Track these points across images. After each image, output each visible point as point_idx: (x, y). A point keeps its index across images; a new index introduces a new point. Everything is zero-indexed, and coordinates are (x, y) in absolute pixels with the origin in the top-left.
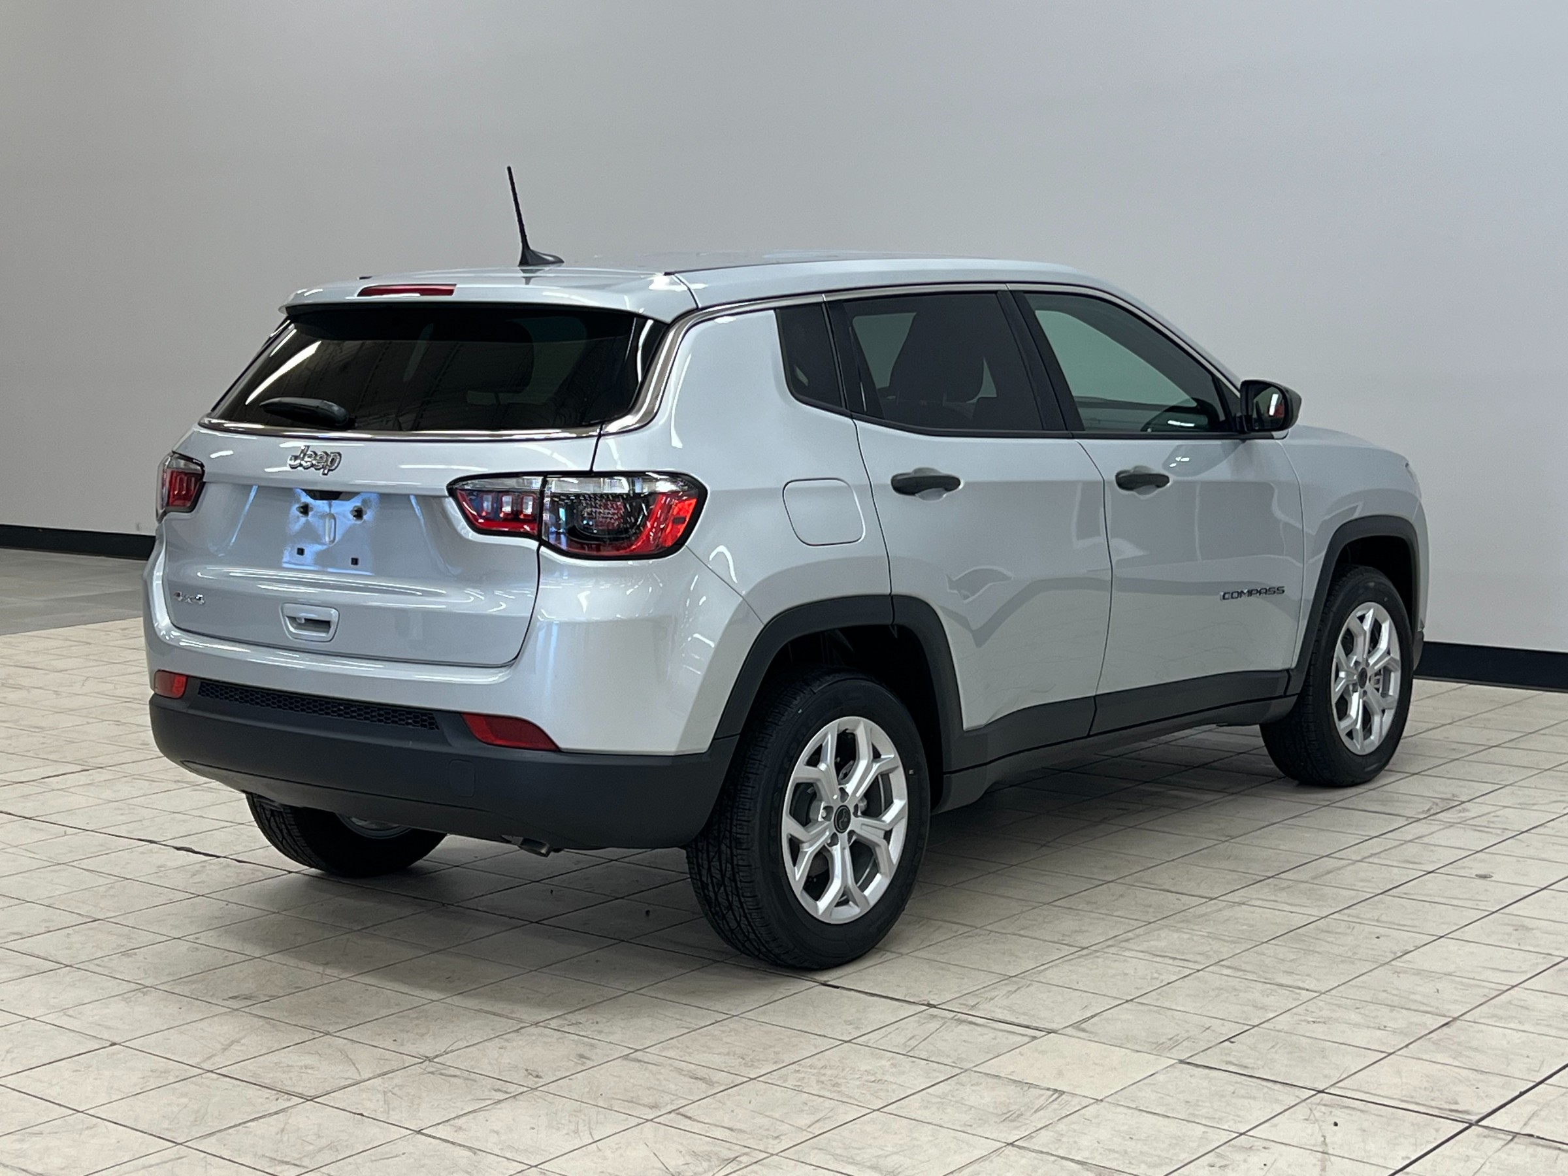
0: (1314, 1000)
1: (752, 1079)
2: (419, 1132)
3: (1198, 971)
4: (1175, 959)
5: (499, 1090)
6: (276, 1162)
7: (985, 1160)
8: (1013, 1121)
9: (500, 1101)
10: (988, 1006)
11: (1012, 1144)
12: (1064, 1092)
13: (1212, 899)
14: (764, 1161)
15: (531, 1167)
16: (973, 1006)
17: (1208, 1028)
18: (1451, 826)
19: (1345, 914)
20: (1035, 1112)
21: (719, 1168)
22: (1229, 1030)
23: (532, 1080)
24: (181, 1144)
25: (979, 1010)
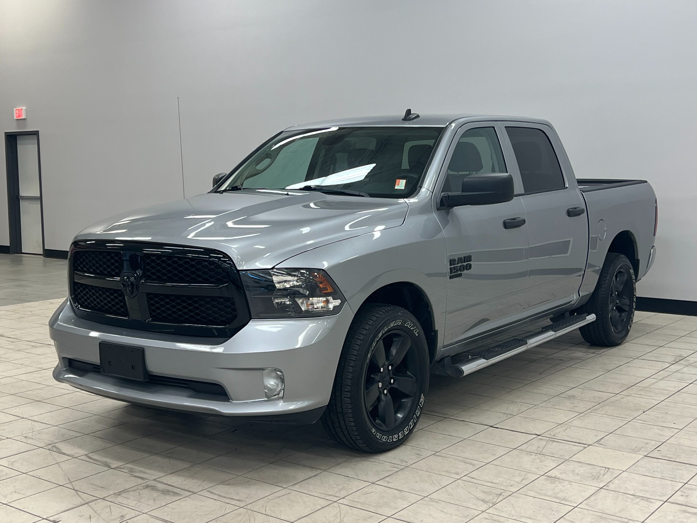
0: (679, 432)
1: (487, 463)
3: (629, 421)
4: (618, 417)
5: (394, 467)
7: (596, 494)
8: (597, 479)
9: (397, 472)
10: (559, 435)
11: (602, 488)
12: (609, 468)
13: (617, 394)
14: (513, 495)
16: (554, 436)
17: (647, 443)
18: (687, 366)
20: (603, 475)
21: (497, 498)
22: (654, 444)
23: (404, 464)
24: (286, 488)
25: (557, 437)
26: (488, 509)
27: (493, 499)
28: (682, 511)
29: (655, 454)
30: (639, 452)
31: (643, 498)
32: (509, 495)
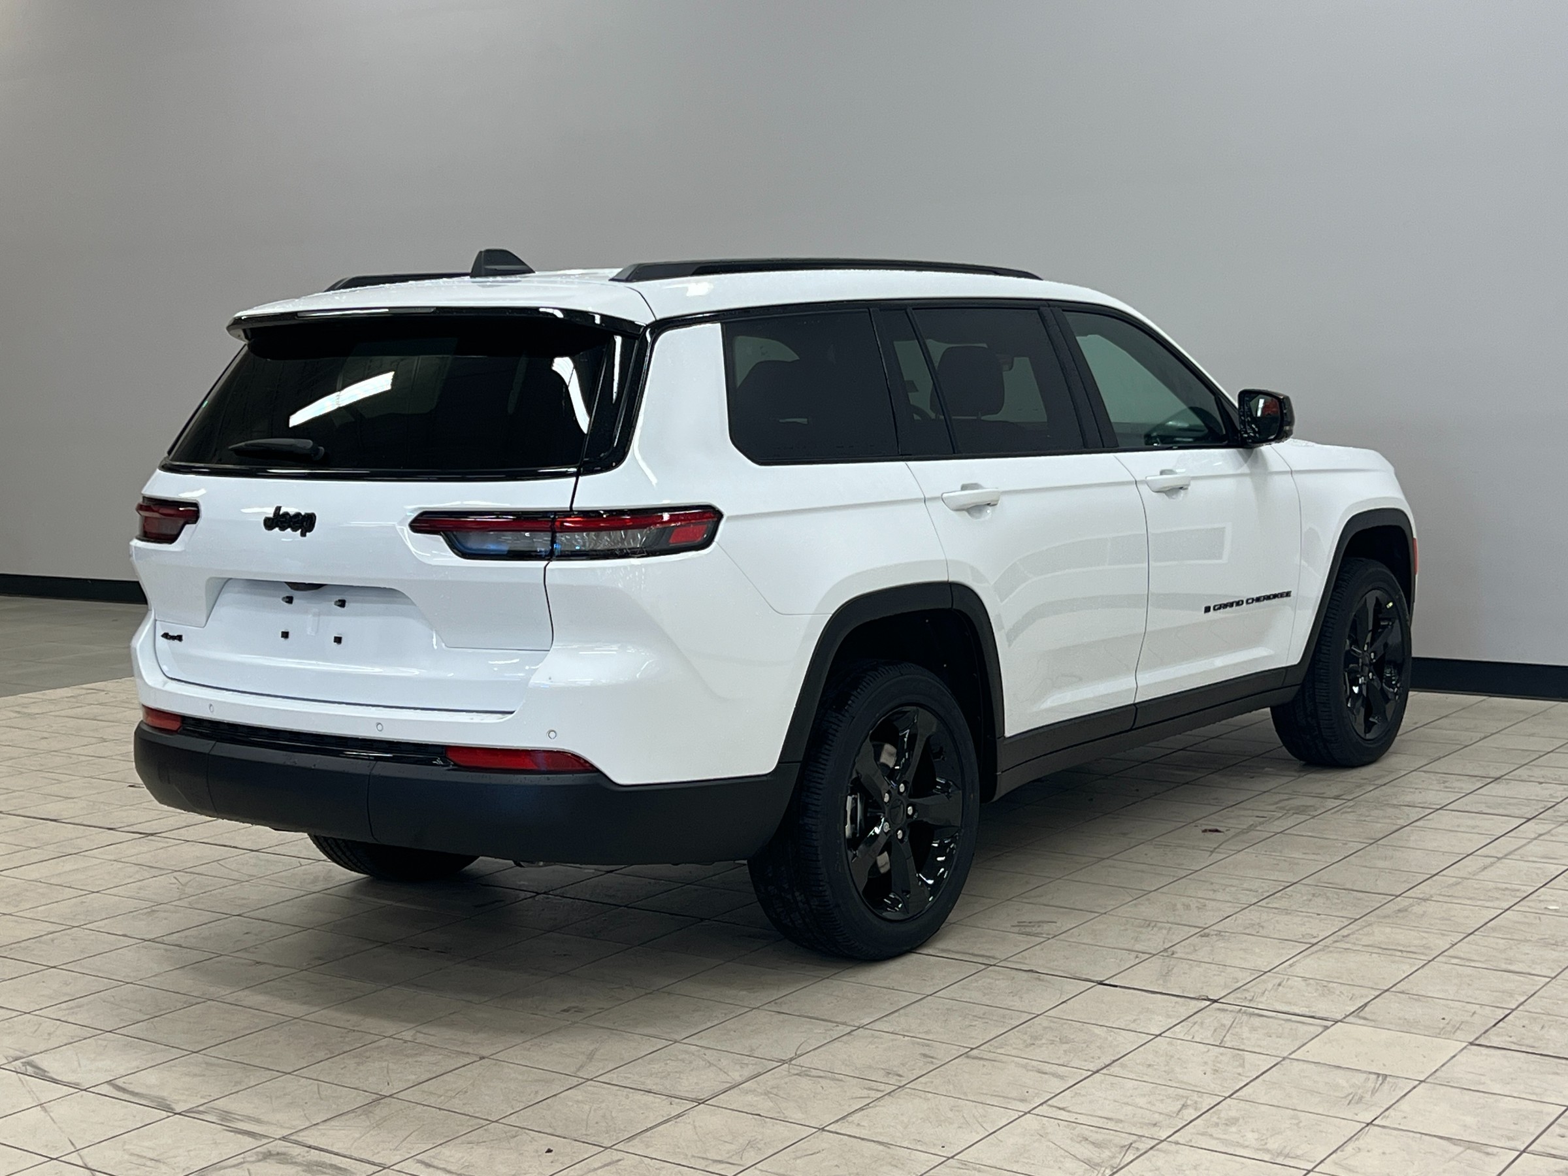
0: (1550, 984)
1: (1095, 1072)
2: (823, 1129)
3: (1430, 961)
4: (1401, 951)
5: (870, 1089)
6: (710, 1162)
7: (1358, 1139)
8: (1357, 1103)
9: (878, 1100)
10: (1263, 999)
11: (1371, 1124)
12: (1385, 1076)
13: (1397, 897)
14: (1159, 1146)
15: (949, 1158)
16: (1251, 1000)
17: (1474, 1013)
18: (1561, 825)
19: (1524, 906)
20: (1373, 1093)
21: (1122, 1154)
23: (893, 1080)
24: (610, 1148)
25: (1258, 1003)
27: (1113, 1157)
28: (1562, 1171)
29: (1494, 1040)
30: (1456, 1034)
31: (1470, 1145)
32: (1151, 1148)
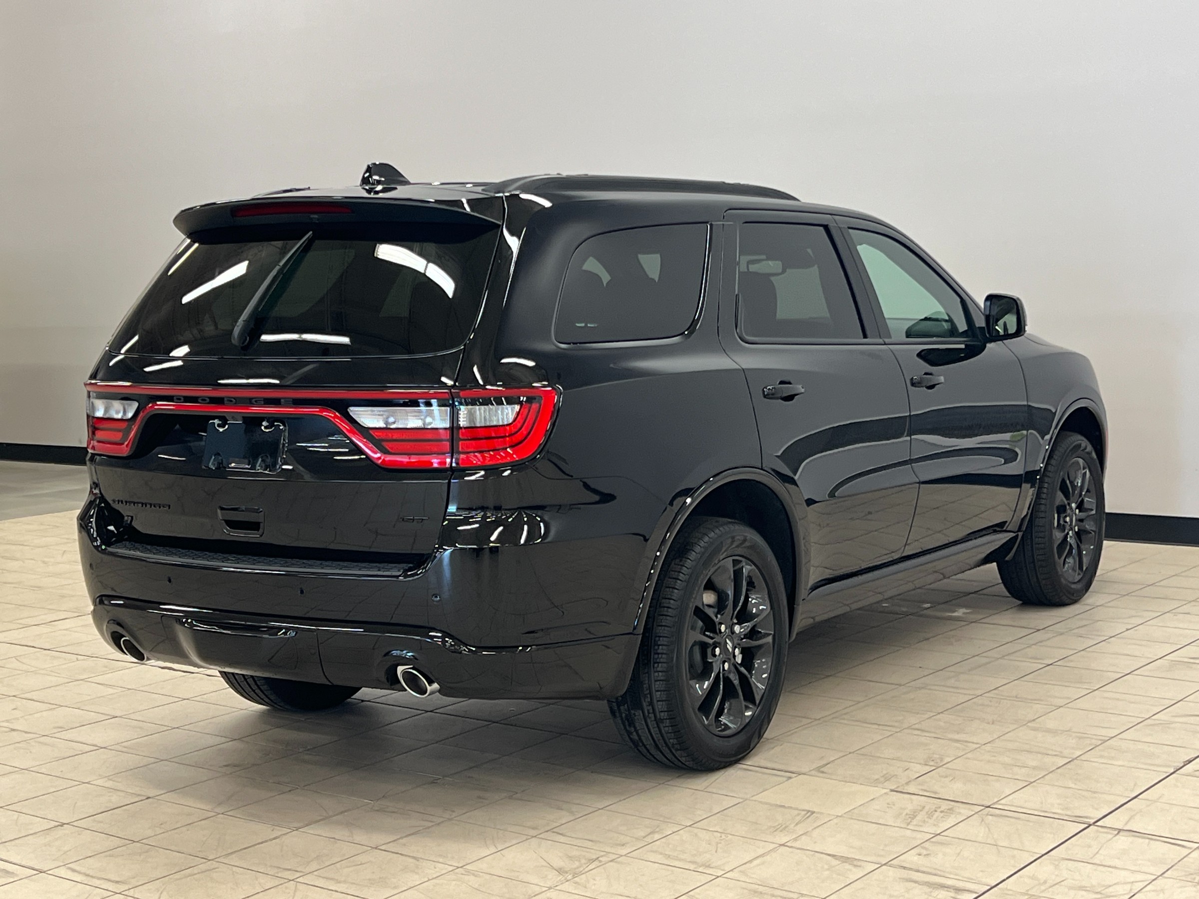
1: (600, 809)
2: (376, 848)
3: (897, 732)
4: (880, 725)
7: (766, 855)
8: (781, 831)
9: (429, 828)
11: (783, 845)
12: (813, 813)
14: (619, 860)
17: (907, 769)
19: (993, 693)
20: (797, 824)
21: (587, 865)
24: (213, 860)
26: (562, 884)
27: (580, 867)
28: (903, 879)
29: (911, 789)
30: (885, 784)
31: (845, 859)
32: (611, 861)
